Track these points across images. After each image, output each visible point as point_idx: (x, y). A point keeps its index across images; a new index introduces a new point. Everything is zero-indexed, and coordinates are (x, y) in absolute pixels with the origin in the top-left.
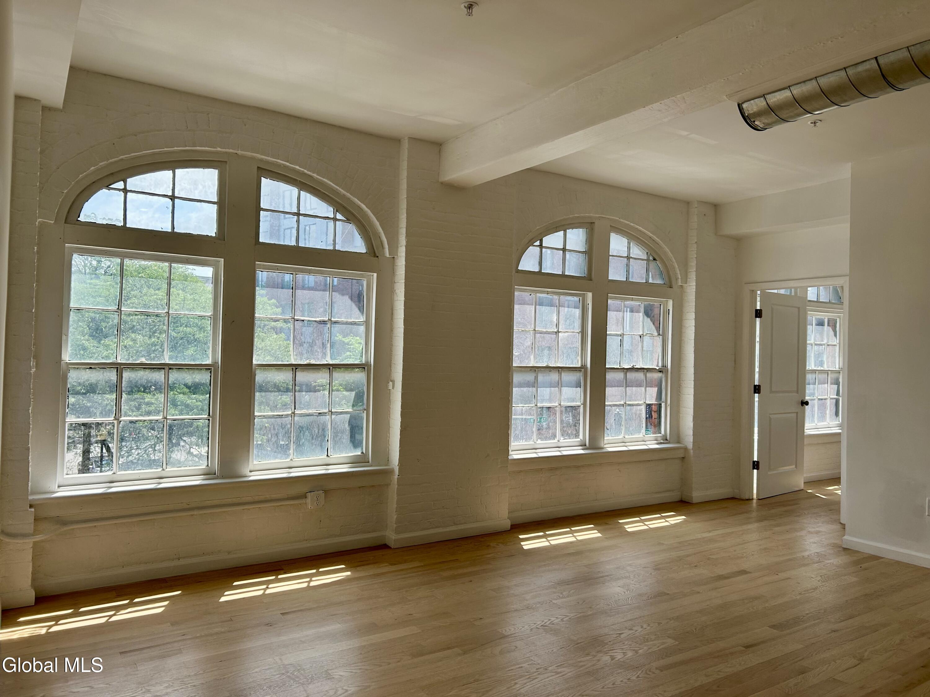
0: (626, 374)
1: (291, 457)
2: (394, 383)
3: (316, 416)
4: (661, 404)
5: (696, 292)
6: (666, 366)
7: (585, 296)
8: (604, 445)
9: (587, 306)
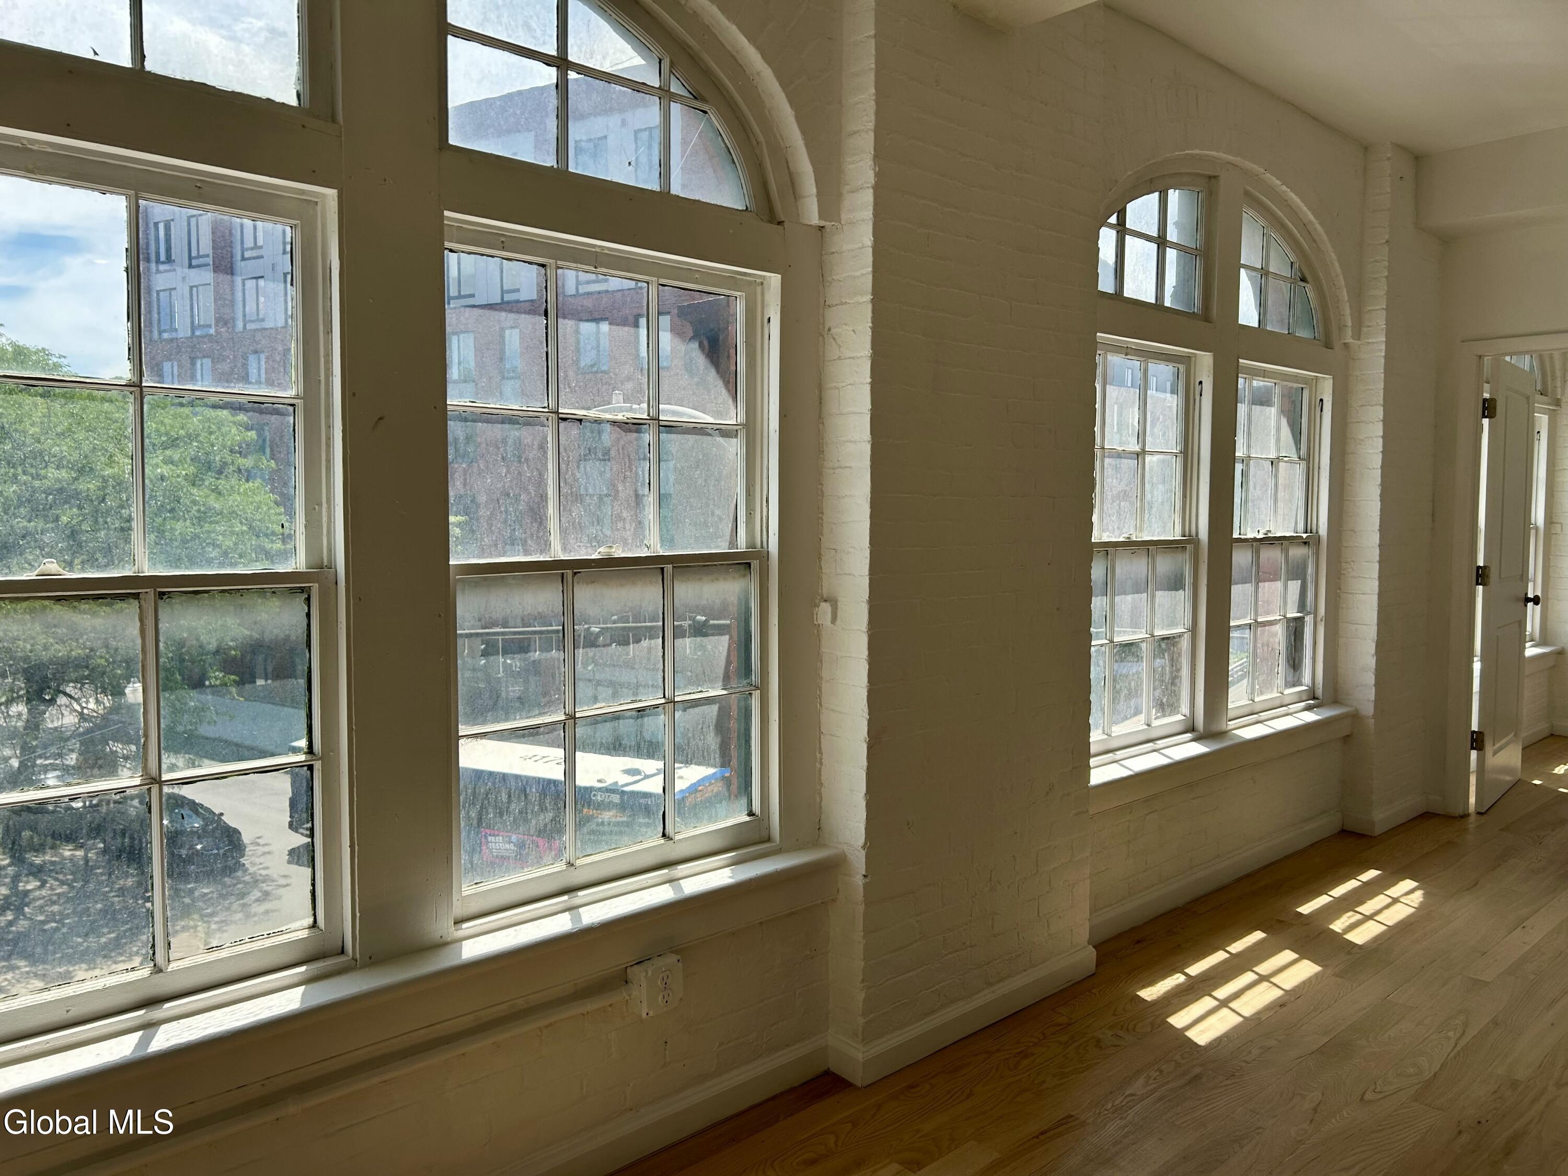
0: (1258, 552)
1: (567, 855)
2: (837, 608)
3: (631, 717)
4: (1304, 618)
5: (1386, 357)
6: (1314, 530)
7: (1193, 359)
8: (1227, 725)
9: (1198, 388)
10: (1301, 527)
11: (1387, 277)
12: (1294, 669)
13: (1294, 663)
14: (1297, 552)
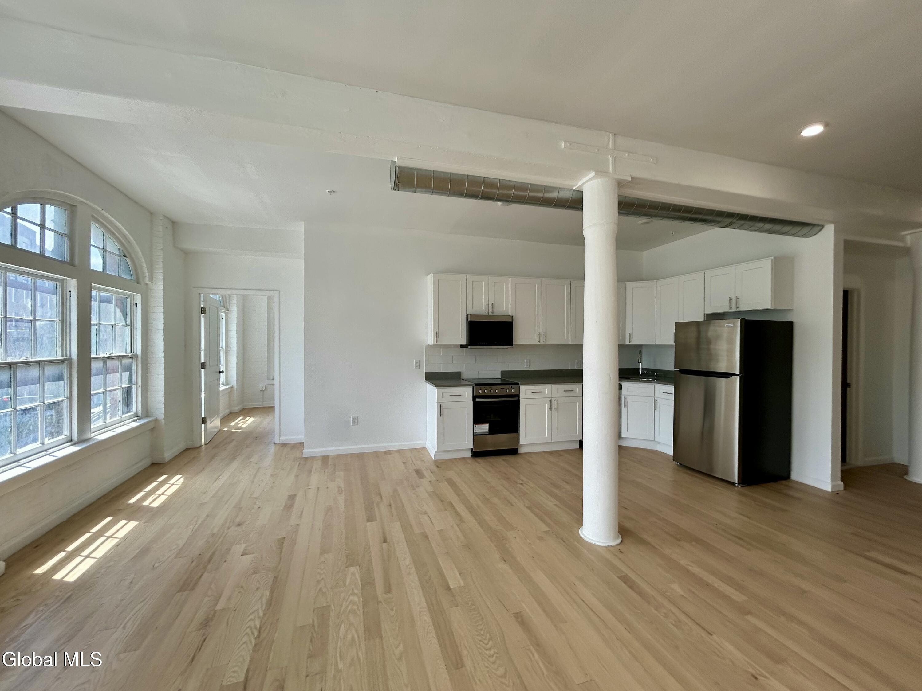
0: (105, 363)
4: (131, 386)
5: (163, 290)
6: (135, 352)
7: (65, 281)
8: (91, 435)
9: (68, 294)
10: (129, 351)
11: (162, 262)
12: (127, 407)
13: (127, 403)
14: (126, 361)
